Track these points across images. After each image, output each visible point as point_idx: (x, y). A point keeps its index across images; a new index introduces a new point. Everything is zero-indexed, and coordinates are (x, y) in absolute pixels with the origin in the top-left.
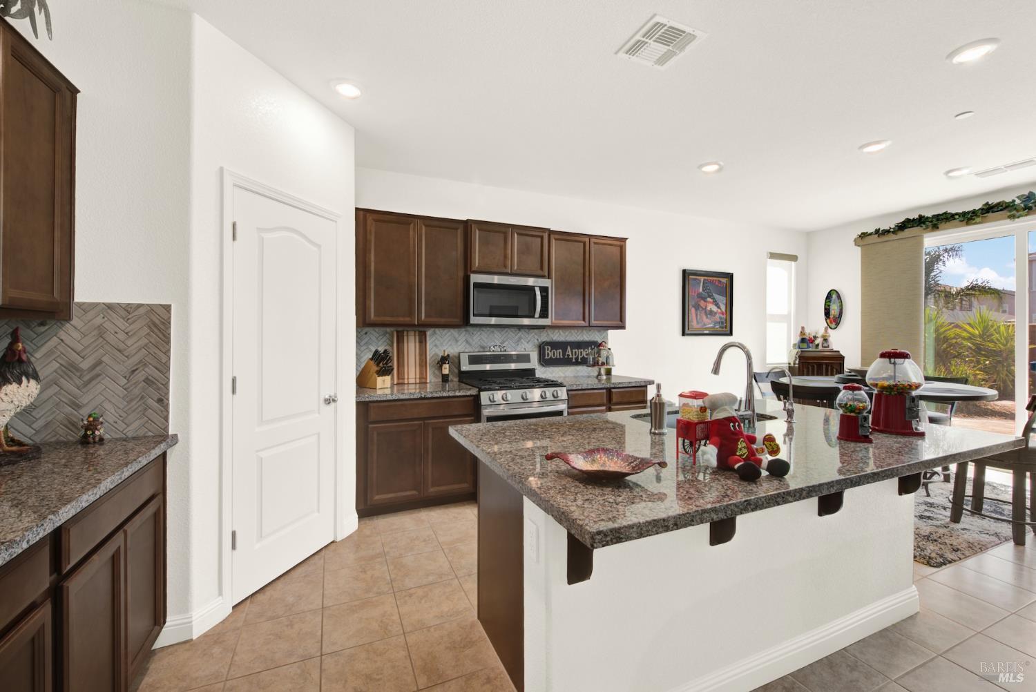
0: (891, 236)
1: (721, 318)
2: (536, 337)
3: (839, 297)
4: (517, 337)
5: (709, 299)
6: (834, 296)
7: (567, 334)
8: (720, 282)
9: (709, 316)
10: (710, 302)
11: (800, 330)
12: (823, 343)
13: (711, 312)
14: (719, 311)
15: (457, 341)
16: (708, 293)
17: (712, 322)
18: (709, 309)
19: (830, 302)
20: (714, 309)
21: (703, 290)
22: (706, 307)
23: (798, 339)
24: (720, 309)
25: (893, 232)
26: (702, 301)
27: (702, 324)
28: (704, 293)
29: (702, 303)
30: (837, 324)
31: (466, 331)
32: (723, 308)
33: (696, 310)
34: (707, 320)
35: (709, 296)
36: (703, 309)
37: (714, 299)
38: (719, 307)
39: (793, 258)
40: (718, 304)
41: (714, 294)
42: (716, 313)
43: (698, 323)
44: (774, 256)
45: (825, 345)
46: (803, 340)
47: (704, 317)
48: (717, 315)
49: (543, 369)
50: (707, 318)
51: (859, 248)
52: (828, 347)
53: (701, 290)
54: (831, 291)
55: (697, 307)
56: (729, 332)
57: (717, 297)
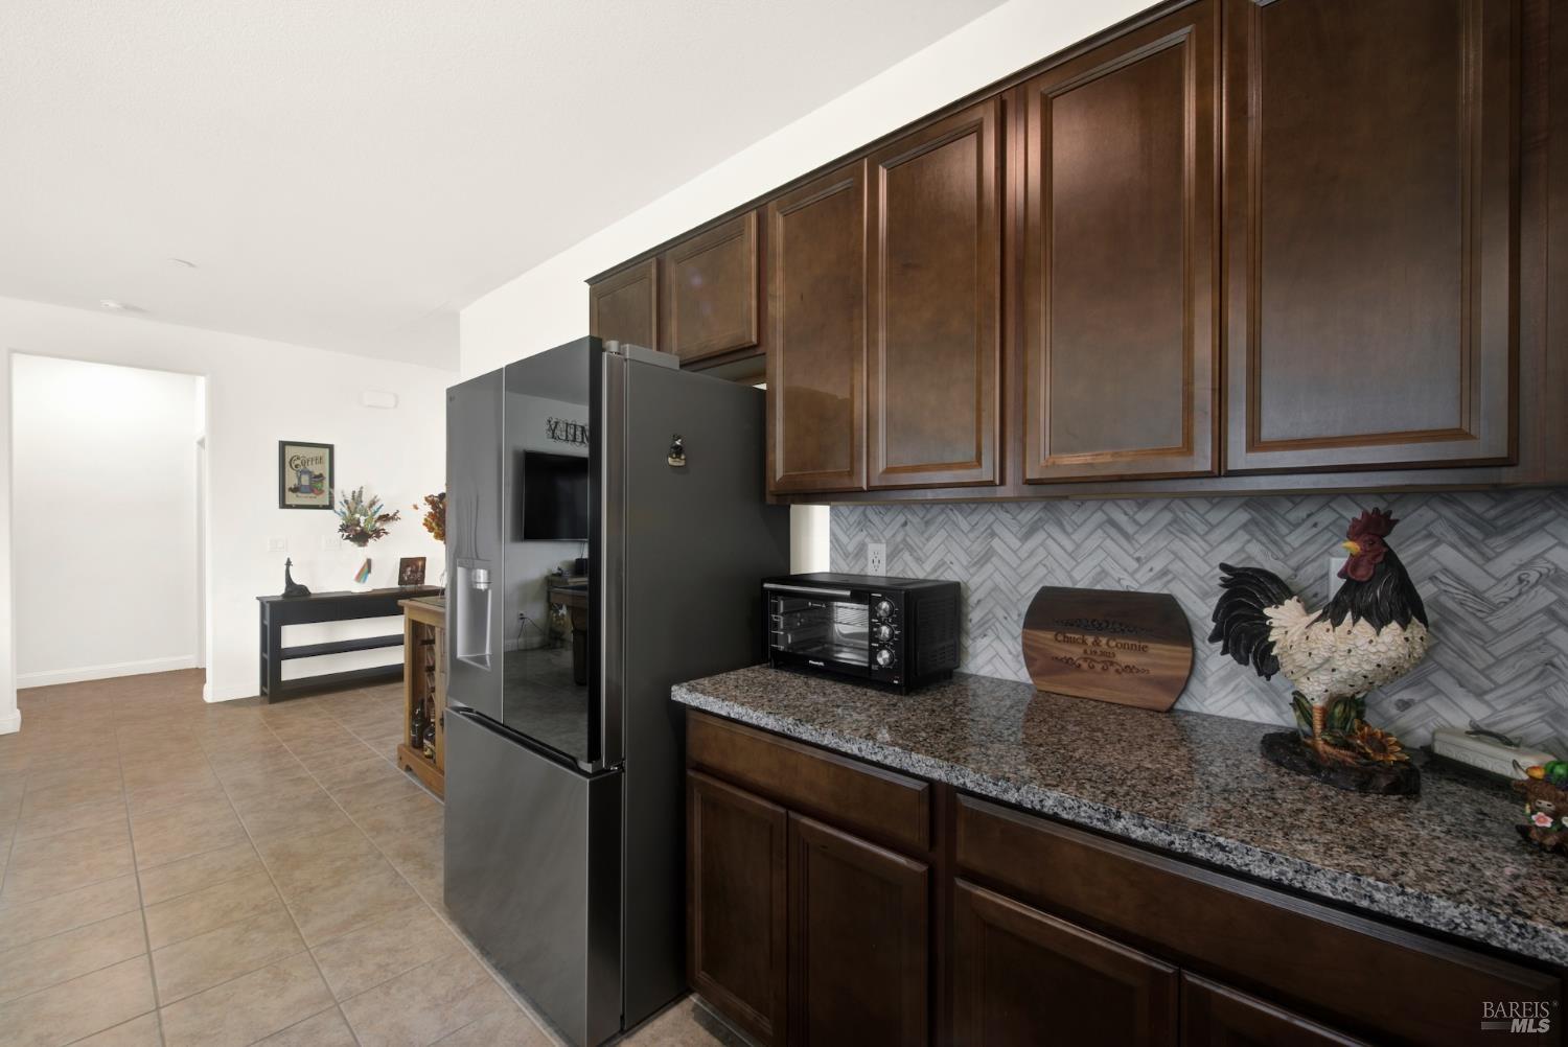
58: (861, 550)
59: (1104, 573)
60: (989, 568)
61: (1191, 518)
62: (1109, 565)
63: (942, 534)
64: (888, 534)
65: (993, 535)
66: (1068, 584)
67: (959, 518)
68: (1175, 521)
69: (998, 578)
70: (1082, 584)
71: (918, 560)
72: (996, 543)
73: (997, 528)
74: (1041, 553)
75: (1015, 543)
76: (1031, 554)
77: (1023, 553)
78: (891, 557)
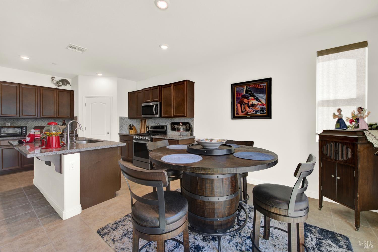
1: (261, 108)
2: (170, 121)
4: (166, 121)
5: (250, 98)
7: (179, 119)
8: (260, 85)
9: (251, 107)
10: (252, 99)
13: (253, 105)
14: (260, 103)
15: (152, 122)
16: (250, 94)
18: (251, 103)
20: (256, 102)
21: (246, 93)
22: (249, 102)
24: (261, 102)
26: (245, 99)
27: (246, 112)
28: (246, 94)
29: (246, 101)
31: (154, 119)
32: (263, 101)
33: (241, 105)
34: (250, 110)
35: (251, 96)
36: (246, 104)
37: (255, 96)
38: (260, 101)
40: (259, 99)
41: (255, 94)
42: (257, 105)
43: (242, 112)
44: (321, 53)
47: (247, 109)
48: (258, 106)
49: (172, 132)
50: (250, 108)
53: (244, 93)
55: (241, 103)
56: (268, 116)
57: (257, 95)
58: (5, 124)
59: (42, 125)
60: (28, 125)
61: (50, 120)
62: (42, 124)
63: (20, 122)
64: (10, 121)
65: (28, 122)
66: (38, 126)
67: (23, 120)
68: (48, 120)
69: (29, 126)
70: (39, 126)
71: (16, 124)
72: (29, 122)
73: (29, 121)
74: (35, 123)
75: (31, 122)
76: (33, 123)
77: (32, 123)
78: (11, 124)
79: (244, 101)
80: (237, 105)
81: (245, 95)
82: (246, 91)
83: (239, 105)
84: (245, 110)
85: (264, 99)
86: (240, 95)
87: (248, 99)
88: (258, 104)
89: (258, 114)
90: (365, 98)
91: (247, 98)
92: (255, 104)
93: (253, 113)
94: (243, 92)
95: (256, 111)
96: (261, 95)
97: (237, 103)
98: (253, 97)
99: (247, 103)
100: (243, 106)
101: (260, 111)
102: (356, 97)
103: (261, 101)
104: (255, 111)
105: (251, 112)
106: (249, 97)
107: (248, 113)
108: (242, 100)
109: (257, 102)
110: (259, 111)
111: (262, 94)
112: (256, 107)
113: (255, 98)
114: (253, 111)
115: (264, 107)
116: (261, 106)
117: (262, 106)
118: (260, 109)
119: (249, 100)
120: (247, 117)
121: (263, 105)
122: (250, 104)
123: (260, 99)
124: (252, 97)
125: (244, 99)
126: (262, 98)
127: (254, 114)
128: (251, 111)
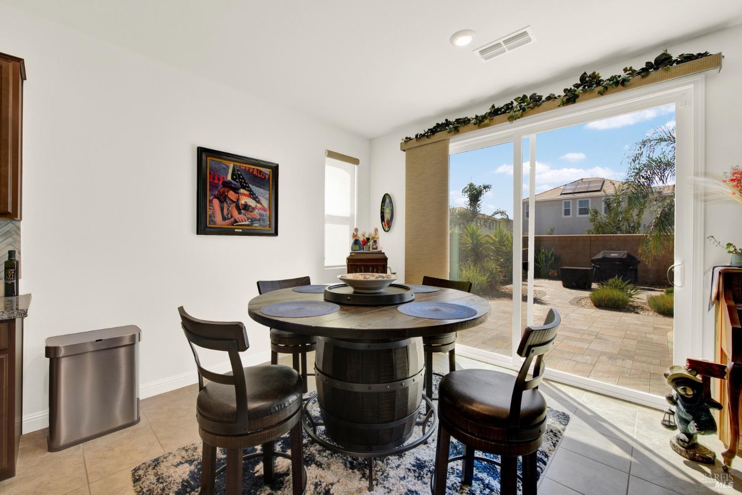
0: (426, 141)
1: (261, 215)
3: (391, 202)
5: (242, 191)
6: (387, 200)
8: (261, 172)
9: (242, 211)
10: (245, 195)
11: (353, 231)
12: (373, 245)
13: (246, 207)
14: (259, 205)
16: (241, 182)
17: (248, 219)
18: (242, 202)
19: (384, 206)
20: (251, 203)
21: (232, 178)
22: (238, 200)
23: (352, 241)
25: (427, 137)
26: (231, 192)
27: (232, 220)
28: (233, 182)
29: (232, 195)
30: (389, 227)
32: (265, 203)
33: (221, 202)
34: (241, 216)
35: (244, 188)
36: (233, 202)
37: (250, 191)
38: (259, 202)
39: (355, 161)
40: (257, 197)
41: (250, 185)
42: (254, 209)
43: (224, 219)
44: (331, 154)
45: (375, 247)
46: (356, 242)
47: (235, 213)
48: (256, 211)
50: (240, 213)
51: (404, 153)
52: (376, 249)
53: (229, 178)
54: (385, 195)
55: (222, 198)
56: (273, 232)
57: (254, 188)
79: (229, 196)
80: (211, 201)
81: (230, 183)
82: (233, 175)
83: (216, 202)
84: (230, 217)
85: (265, 198)
86: (219, 180)
87: (238, 193)
88: (256, 206)
89: (255, 226)
90: (354, 218)
91: (236, 190)
92: (250, 206)
93: (247, 223)
94: (227, 174)
95: (252, 221)
96: (261, 190)
97: (212, 198)
98: (248, 191)
99: (236, 200)
100: (225, 205)
101: (259, 220)
102: (349, 216)
103: (262, 202)
104: (250, 220)
105: (242, 221)
106: (239, 189)
107: (236, 221)
108: (224, 192)
109: (254, 201)
110: (257, 220)
111: (263, 189)
112: (252, 212)
113: (250, 194)
114: (246, 219)
115: (266, 215)
116: (260, 211)
117: (263, 212)
118: (259, 217)
119: (239, 196)
120: (236, 230)
121: (264, 210)
122: (242, 204)
123: (259, 197)
124: (246, 190)
125: (228, 191)
126: (263, 197)
127: (248, 225)
128: (243, 219)
